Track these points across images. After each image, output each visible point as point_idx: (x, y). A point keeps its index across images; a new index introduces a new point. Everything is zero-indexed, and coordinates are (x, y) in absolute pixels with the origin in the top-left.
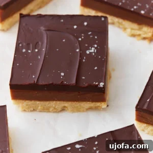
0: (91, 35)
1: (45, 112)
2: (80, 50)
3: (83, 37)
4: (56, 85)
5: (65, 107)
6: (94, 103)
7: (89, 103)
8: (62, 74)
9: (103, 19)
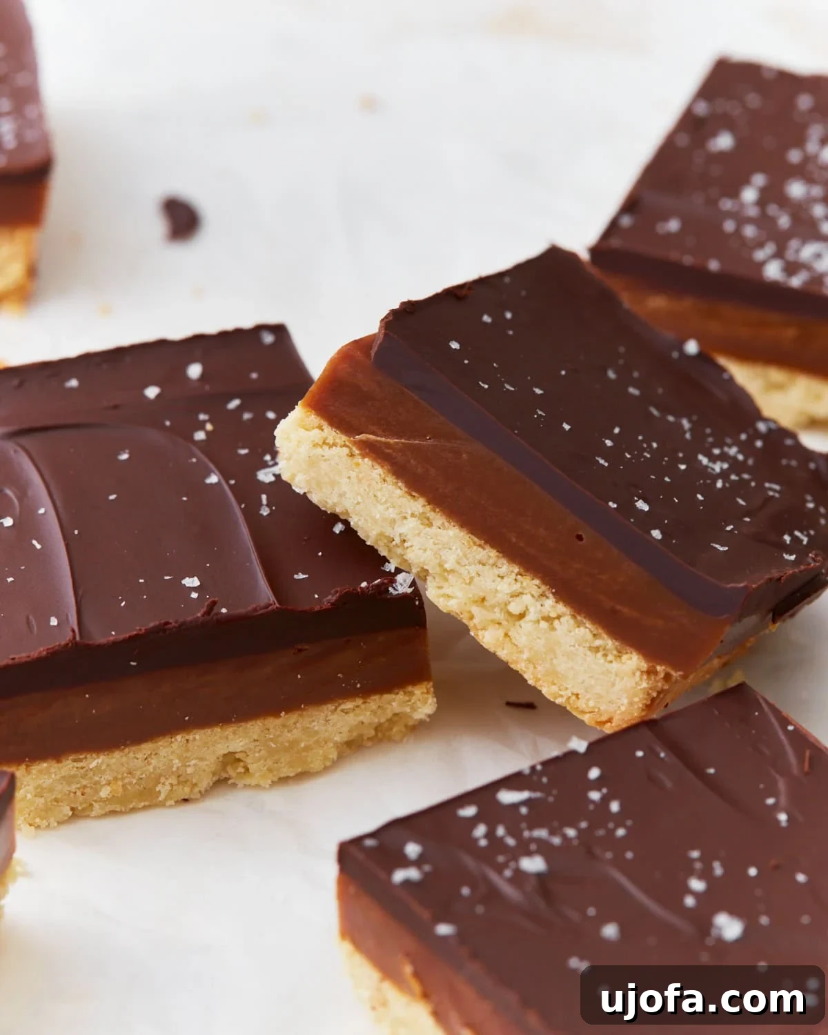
0: (240, 409)
1: (134, 810)
2: (225, 475)
3: (209, 427)
4: (185, 630)
5: (231, 759)
6: (375, 701)
7: (349, 705)
8: (192, 582)
9: (268, 338)
